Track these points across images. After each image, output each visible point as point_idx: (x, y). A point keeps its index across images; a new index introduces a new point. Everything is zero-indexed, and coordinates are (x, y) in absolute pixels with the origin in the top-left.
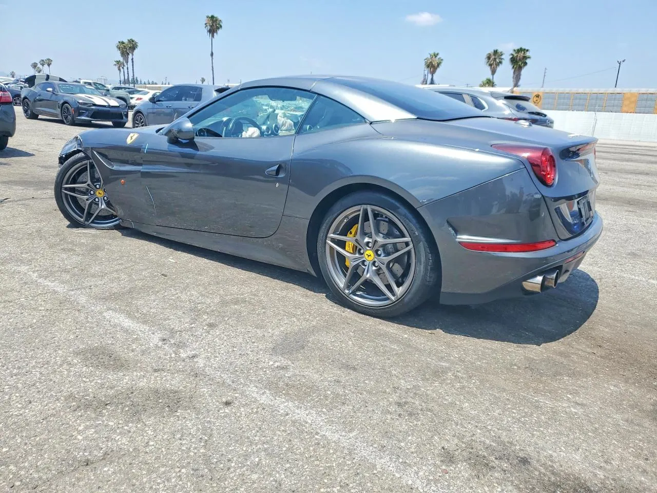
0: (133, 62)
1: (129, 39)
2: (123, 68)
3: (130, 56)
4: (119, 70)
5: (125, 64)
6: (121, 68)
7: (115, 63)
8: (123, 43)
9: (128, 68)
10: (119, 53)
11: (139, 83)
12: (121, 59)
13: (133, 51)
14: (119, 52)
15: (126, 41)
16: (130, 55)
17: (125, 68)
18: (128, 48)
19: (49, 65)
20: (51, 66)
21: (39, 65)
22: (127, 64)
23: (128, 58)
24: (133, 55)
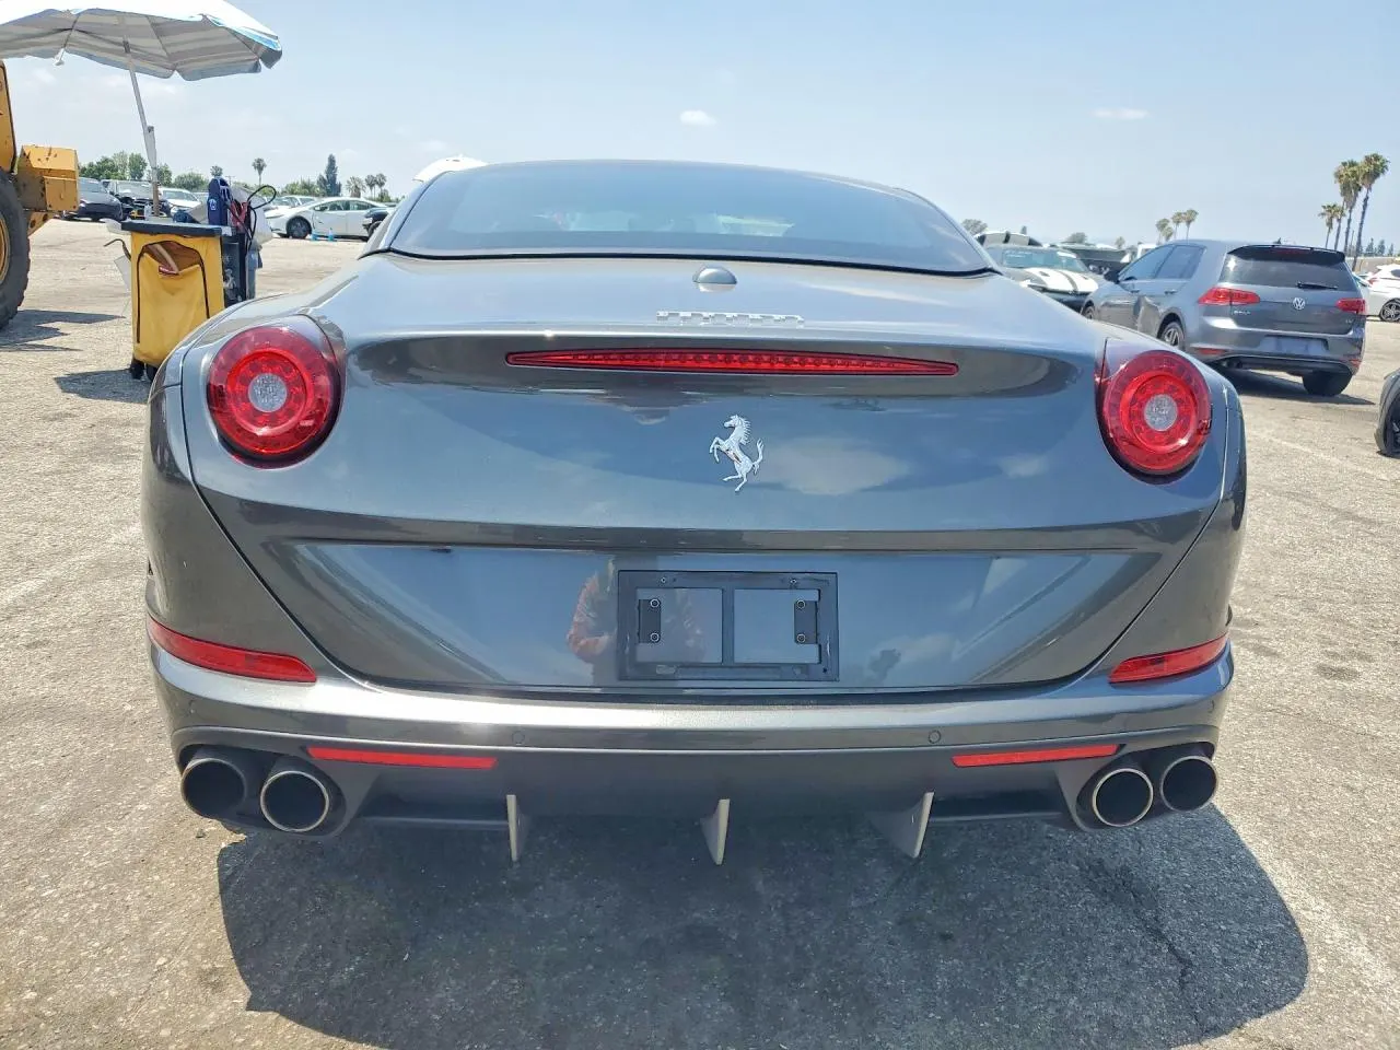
0: (1365, 206)
1: (1369, 153)
2: (1339, 220)
3: (1362, 195)
4: (1330, 224)
5: (1347, 212)
6: (1335, 220)
7: (1323, 210)
8: (1353, 164)
9: (1349, 221)
10: (1337, 188)
11: (1386, 252)
12: (1340, 201)
13: (1373, 181)
14: (1338, 185)
15: (1359, 159)
16: (1364, 190)
17: (1344, 220)
18: (1359, 177)
19: (1189, 222)
20: (1192, 224)
21: (1172, 225)
22: (1350, 211)
23: (1356, 195)
24: (1369, 189)
